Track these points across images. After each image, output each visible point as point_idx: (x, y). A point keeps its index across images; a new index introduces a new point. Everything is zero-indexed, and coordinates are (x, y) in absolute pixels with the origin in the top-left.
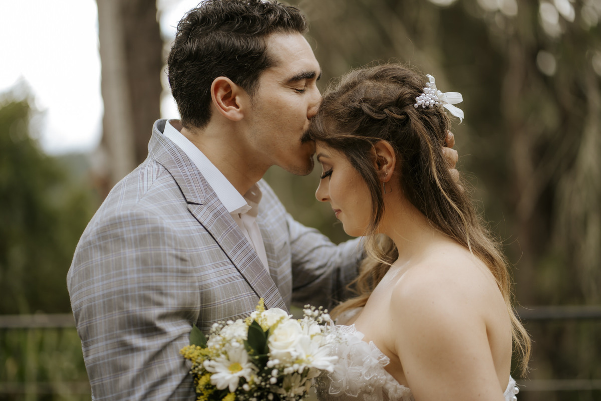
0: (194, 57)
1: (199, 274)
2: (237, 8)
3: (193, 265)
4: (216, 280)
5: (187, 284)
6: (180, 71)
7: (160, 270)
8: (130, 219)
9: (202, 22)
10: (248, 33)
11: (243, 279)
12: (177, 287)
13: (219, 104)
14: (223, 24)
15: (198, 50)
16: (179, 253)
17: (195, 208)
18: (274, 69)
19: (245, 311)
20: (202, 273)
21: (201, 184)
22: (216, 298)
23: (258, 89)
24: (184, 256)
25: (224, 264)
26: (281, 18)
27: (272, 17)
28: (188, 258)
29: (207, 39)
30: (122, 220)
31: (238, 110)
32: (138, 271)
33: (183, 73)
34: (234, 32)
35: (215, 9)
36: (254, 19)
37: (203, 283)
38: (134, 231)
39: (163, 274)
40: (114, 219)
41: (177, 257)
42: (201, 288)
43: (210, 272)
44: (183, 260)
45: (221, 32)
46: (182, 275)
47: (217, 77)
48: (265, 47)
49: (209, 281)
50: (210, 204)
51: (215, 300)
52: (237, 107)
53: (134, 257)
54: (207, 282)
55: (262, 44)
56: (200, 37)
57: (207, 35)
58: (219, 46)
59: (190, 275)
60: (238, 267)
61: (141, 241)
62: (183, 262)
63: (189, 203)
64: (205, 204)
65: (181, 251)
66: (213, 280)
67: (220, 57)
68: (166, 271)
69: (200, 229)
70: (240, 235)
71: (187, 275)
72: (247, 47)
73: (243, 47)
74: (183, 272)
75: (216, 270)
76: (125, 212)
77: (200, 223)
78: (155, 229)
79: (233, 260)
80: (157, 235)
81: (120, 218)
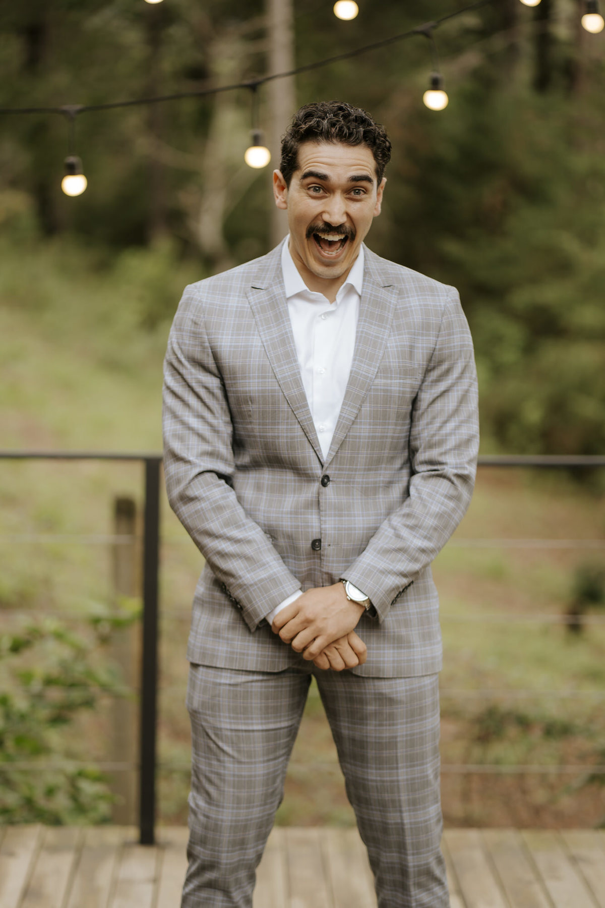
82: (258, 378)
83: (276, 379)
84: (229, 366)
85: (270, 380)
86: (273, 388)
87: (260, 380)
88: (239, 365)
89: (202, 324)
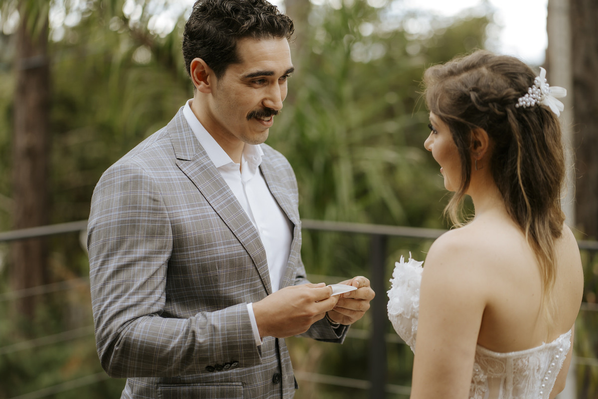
5: (157, 219)
7: (135, 208)
11: (219, 217)
12: (149, 220)
16: (152, 195)
17: (182, 163)
19: (215, 241)
21: (193, 145)
22: (187, 230)
24: (156, 198)
39: (138, 211)
41: (150, 198)
44: (154, 200)
46: (154, 212)
54: (178, 218)
59: (161, 212)
62: (156, 202)
64: (193, 161)
65: (155, 193)
68: (140, 208)
69: (182, 179)
70: (222, 183)
74: (155, 209)
77: (185, 174)
82: (224, 244)
83: (240, 242)
84: (195, 237)
85: (235, 245)
86: (239, 251)
87: (226, 246)
88: (204, 235)
89: (162, 200)
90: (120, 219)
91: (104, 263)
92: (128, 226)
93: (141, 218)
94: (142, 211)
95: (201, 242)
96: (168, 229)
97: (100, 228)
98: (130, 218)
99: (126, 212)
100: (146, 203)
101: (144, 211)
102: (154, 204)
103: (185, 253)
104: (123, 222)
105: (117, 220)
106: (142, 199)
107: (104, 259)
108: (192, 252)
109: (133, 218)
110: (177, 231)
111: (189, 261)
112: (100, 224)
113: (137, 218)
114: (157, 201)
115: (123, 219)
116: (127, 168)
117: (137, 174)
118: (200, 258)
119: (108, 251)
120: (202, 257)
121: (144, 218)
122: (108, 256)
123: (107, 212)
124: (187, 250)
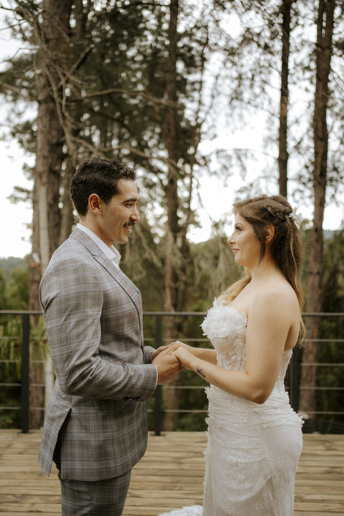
0: (84, 183)
1: (103, 285)
2: (107, 164)
3: (100, 281)
4: (110, 288)
6: (76, 188)
7: (86, 283)
8: (70, 261)
9: (90, 168)
10: (110, 177)
12: (93, 291)
13: (91, 206)
14: (99, 170)
15: (86, 180)
18: (119, 196)
20: (104, 285)
23: (110, 203)
25: (113, 281)
26: (126, 172)
27: (122, 171)
28: (98, 278)
29: (90, 176)
30: (67, 262)
31: (99, 210)
32: (75, 285)
33: (78, 188)
34: (104, 175)
35: (97, 163)
36: (114, 171)
37: (105, 289)
38: (73, 266)
39: (87, 285)
40: (62, 261)
41: (93, 277)
42: (104, 291)
43: (107, 284)
44: (96, 278)
45: (97, 174)
47: (93, 193)
48: (116, 185)
49: (108, 288)
50: (101, 256)
51: (110, 297)
52: (99, 209)
53: (73, 278)
54: (106, 289)
55: (115, 182)
56: (88, 174)
57: (91, 174)
58: (96, 180)
59: (99, 285)
60: (119, 282)
61: (76, 270)
63: (93, 255)
64: (100, 256)
66: (109, 288)
67: (95, 185)
68: (88, 284)
71: (98, 285)
72: (108, 183)
73: (106, 183)
74: (96, 284)
75: (110, 283)
76: (67, 258)
78: (82, 265)
79: (116, 279)
80: (84, 267)
81: (65, 261)
90: (77, 291)
91: (66, 320)
92: (82, 295)
93: (89, 290)
94: (89, 285)
95: (117, 303)
96: (102, 296)
97: (61, 297)
98: (83, 290)
99: (80, 286)
100: (91, 280)
101: (91, 285)
102: (95, 281)
103: (109, 310)
104: (78, 293)
105: (74, 292)
106: (89, 277)
107: (67, 317)
108: (112, 309)
109: (85, 290)
110: (106, 296)
111: (110, 315)
112: (61, 295)
113: (87, 290)
114: (97, 279)
115: (78, 291)
116: (76, 260)
117: (83, 263)
118: (116, 312)
119: (70, 312)
120: (117, 312)
121: (91, 290)
122: (69, 315)
123: (66, 287)
124: (110, 308)
